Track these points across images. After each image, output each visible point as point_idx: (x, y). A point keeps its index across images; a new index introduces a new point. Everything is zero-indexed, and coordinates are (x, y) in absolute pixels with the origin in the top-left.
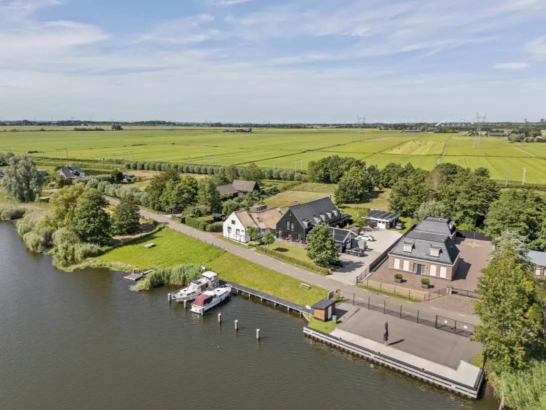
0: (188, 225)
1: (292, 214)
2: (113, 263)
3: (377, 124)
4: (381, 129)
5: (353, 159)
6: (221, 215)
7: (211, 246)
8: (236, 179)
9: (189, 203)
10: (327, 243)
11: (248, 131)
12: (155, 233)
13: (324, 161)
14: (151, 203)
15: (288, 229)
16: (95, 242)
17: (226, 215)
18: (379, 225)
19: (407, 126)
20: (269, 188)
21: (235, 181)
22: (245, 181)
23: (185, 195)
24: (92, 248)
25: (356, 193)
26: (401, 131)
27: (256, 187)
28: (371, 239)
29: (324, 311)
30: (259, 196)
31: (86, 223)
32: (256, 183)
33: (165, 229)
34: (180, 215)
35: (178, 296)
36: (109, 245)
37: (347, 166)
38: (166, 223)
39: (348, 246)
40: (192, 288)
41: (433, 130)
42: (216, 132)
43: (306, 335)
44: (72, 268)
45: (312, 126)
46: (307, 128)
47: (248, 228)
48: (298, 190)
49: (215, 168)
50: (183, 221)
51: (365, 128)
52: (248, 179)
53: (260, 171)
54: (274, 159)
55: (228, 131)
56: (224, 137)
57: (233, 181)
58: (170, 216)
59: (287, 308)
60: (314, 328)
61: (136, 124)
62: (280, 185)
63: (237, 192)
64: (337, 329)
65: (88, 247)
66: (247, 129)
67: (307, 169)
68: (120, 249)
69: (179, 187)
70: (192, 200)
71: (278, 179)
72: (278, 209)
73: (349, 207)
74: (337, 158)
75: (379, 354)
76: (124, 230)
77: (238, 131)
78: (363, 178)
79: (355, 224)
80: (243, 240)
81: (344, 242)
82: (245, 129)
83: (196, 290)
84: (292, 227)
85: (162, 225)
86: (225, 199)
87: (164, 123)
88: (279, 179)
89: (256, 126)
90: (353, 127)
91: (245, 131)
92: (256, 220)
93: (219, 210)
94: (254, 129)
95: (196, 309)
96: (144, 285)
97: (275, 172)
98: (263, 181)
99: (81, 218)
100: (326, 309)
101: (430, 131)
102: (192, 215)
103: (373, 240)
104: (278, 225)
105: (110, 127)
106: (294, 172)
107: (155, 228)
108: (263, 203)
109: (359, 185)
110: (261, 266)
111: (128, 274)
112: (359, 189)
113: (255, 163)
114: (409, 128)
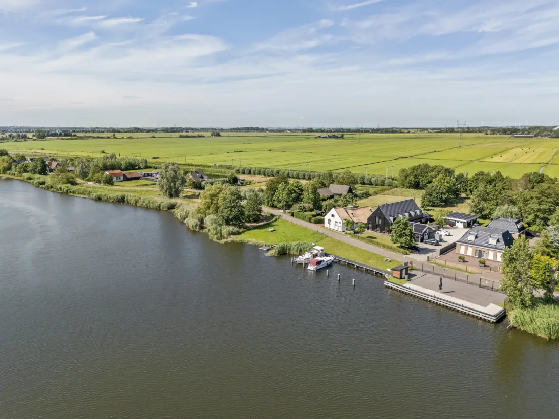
0: (297, 218)
1: (381, 211)
2: (249, 240)
3: (484, 128)
4: (487, 134)
5: (443, 167)
6: (321, 212)
7: (317, 232)
8: (332, 183)
9: (296, 202)
10: (407, 231)
11: (340, 137)
12: (273, 222)
13: (415, 168)
14: (266, 201)
15: (377, 223)
16: (235, 225)
17: (325, 212)
18: (457, 224)
19: (519, 130)
20: (361, 192)
21: (331, 185)
22: (339, 185)
23: (293, 195)
24: (234, 229)
25: (442, 198)
26: (510, 136)
27: (350, 191)
28: (448, 234)
29: (399, 272)
30: (352, 198)
31: (229, 212)
32: (350, 187)
33: (280, 220)
34: (289, 211)
35: (298, 259)
36: (244, 228)
37: (437, 174)
38: (280, 216)
39: (426, 237)
40: (307, 255)
41: (549, 135)
42: (308, 138)
43: (386, 286)
44: (223, 241)
45: (408, 130)
46: (403, 132)
47: (345, 220)
48: (388, 195)
49: (312, 174)
50: (293, 215)
51: (468, 132)
52: (342, 184)
53: (353, 177)
54: (367, 166)
55: (320, 137)
56: (316, 143)
57: (329, 185)
58: (282, 211)
59: (374, 271)
60: (392, 282)
61: (232, 130)
62: (371, 190)
63: (333, 194)
64: (408, 283)
65: (231, 228)
66: (338, 134)
67: (398, 176)
68: (251, 232)
69: (288, 188)
70: (298, 199)
71: (369, 184)
72: (369, 208)
73: (433, 210)
74: (427, 166)
75: (434, 297)
76: (251, 219)
77: (330, 137)
78: (448, 185)
79: (435, 222)
80: (340, 229)
81: (422, 234)
82: (336, 134)
83: (310, 257)
84: (380, 222)
85: (278, 217)
86: (324, 200)
87: (257, 129)
88: (371, 184)
89: (349, 131)
90: (456, 132)
91: (338, 137)
92: (351, 216)
93: (320, 207)
94: (346, 135)
95: (311, 267)
96: (273, 253)
97: (367, 177)
98: (356, 186)
99: (225, 208)
100: (401, 271)
101: (545, 136)
102: (299, 210)
103: (449, 235)
104: (369, 219)
105: (209, 134)
106: (385, 178)
107: (272, 219)
108: (356, 204)
109: (445, 191)
110: (355, 247)
111: (261, 246)
112: (445, 194)
113: (348, 169)
114: (520, 133)
